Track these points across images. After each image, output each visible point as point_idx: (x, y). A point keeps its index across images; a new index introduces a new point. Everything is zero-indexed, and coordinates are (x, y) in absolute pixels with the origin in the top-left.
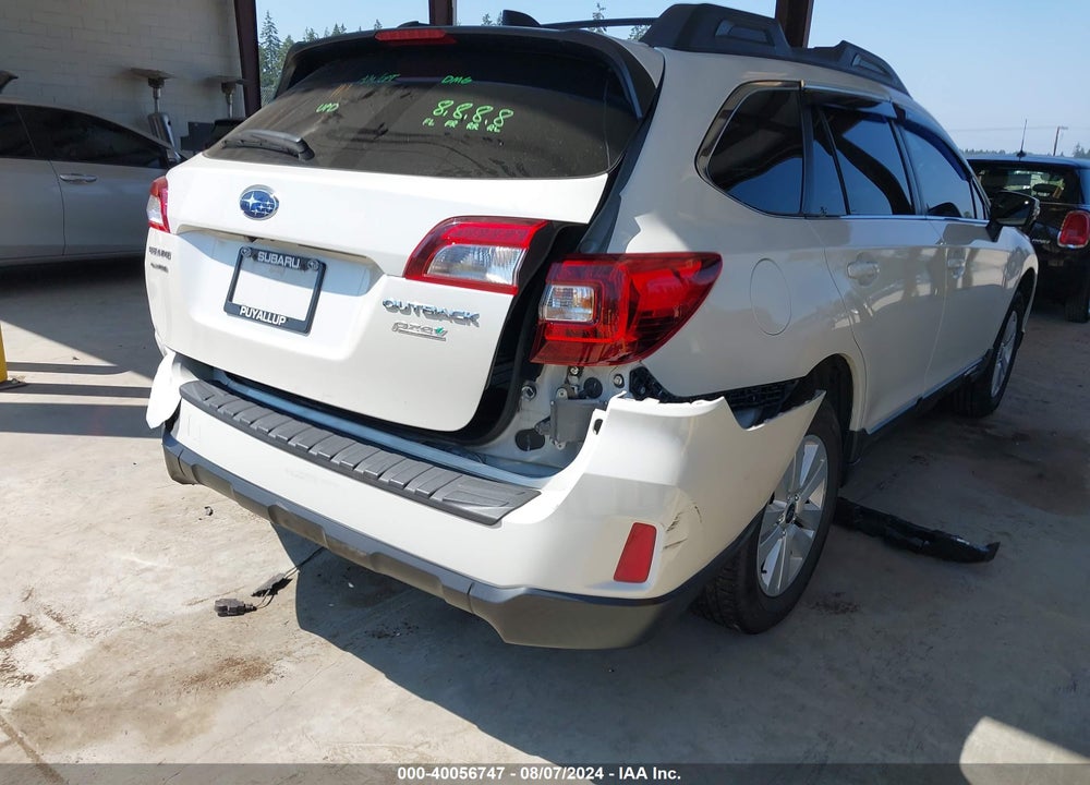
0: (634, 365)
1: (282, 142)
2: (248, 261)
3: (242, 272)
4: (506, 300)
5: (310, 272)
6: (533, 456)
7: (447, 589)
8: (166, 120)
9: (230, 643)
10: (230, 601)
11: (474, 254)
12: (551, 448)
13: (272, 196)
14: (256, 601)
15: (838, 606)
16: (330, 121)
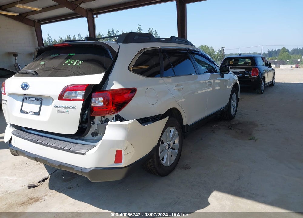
0: (116, 114)
1: (30, 72)
2: (25, 100)
3: (24, 103)
4: (81, 103)
5: (39, 101)
6: (96, 138)
7: (76, 171)
8: (19, 65)
9: (31, 194)
10: (31, 185)
11: (74, 93)
12: (99, 135)
13: (28, 85)
14: (38, 184)
15: (186, 168)
16: (43, 66)
